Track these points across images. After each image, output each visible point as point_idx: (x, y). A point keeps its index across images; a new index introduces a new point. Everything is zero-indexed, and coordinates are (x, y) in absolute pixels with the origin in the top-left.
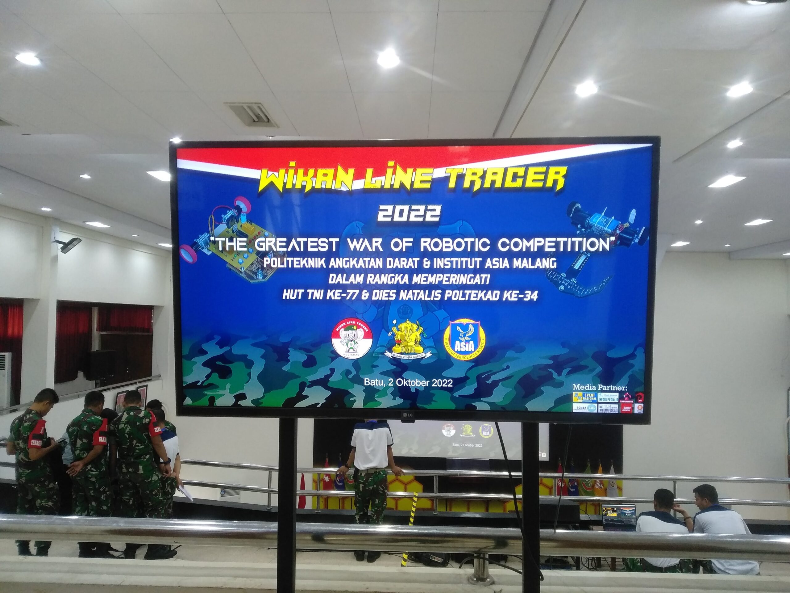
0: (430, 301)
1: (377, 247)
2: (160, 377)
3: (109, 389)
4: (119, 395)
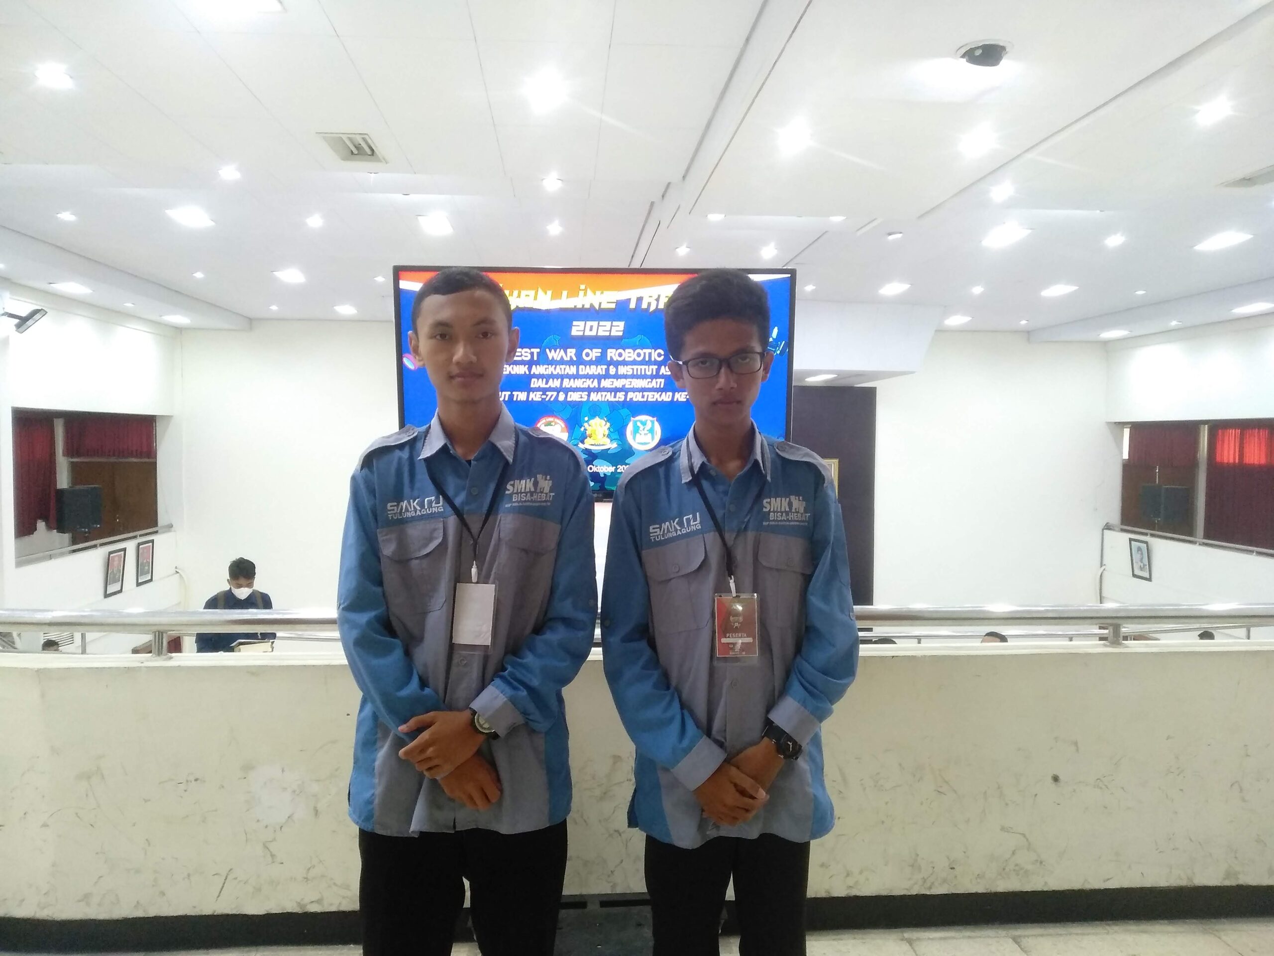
0: (616, 401)
1: (571, 357)
2: (172, 528)
3: (95, 546)
4: (111, 555)
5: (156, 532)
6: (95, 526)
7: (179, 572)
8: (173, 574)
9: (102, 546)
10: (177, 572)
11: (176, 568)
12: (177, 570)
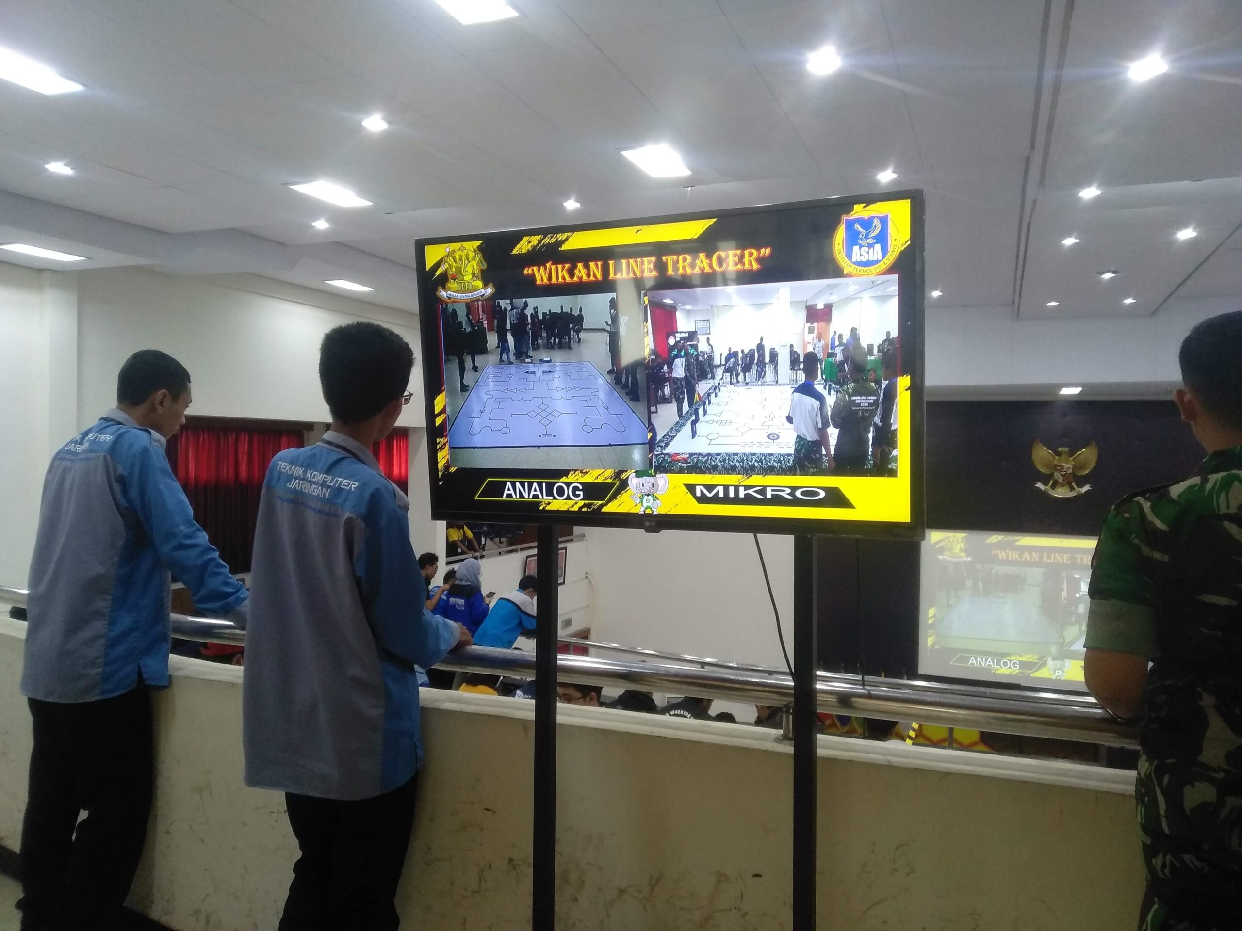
2: (584, 538)
3: (516, 551)
4: (528, 559)
5: (572, 540)
6: (519, 532)
7: (589, 577)
8: (584, 579)
9: (522, 550)
10: (587, 578)
11: (586, 573)
12: (588, 576)
